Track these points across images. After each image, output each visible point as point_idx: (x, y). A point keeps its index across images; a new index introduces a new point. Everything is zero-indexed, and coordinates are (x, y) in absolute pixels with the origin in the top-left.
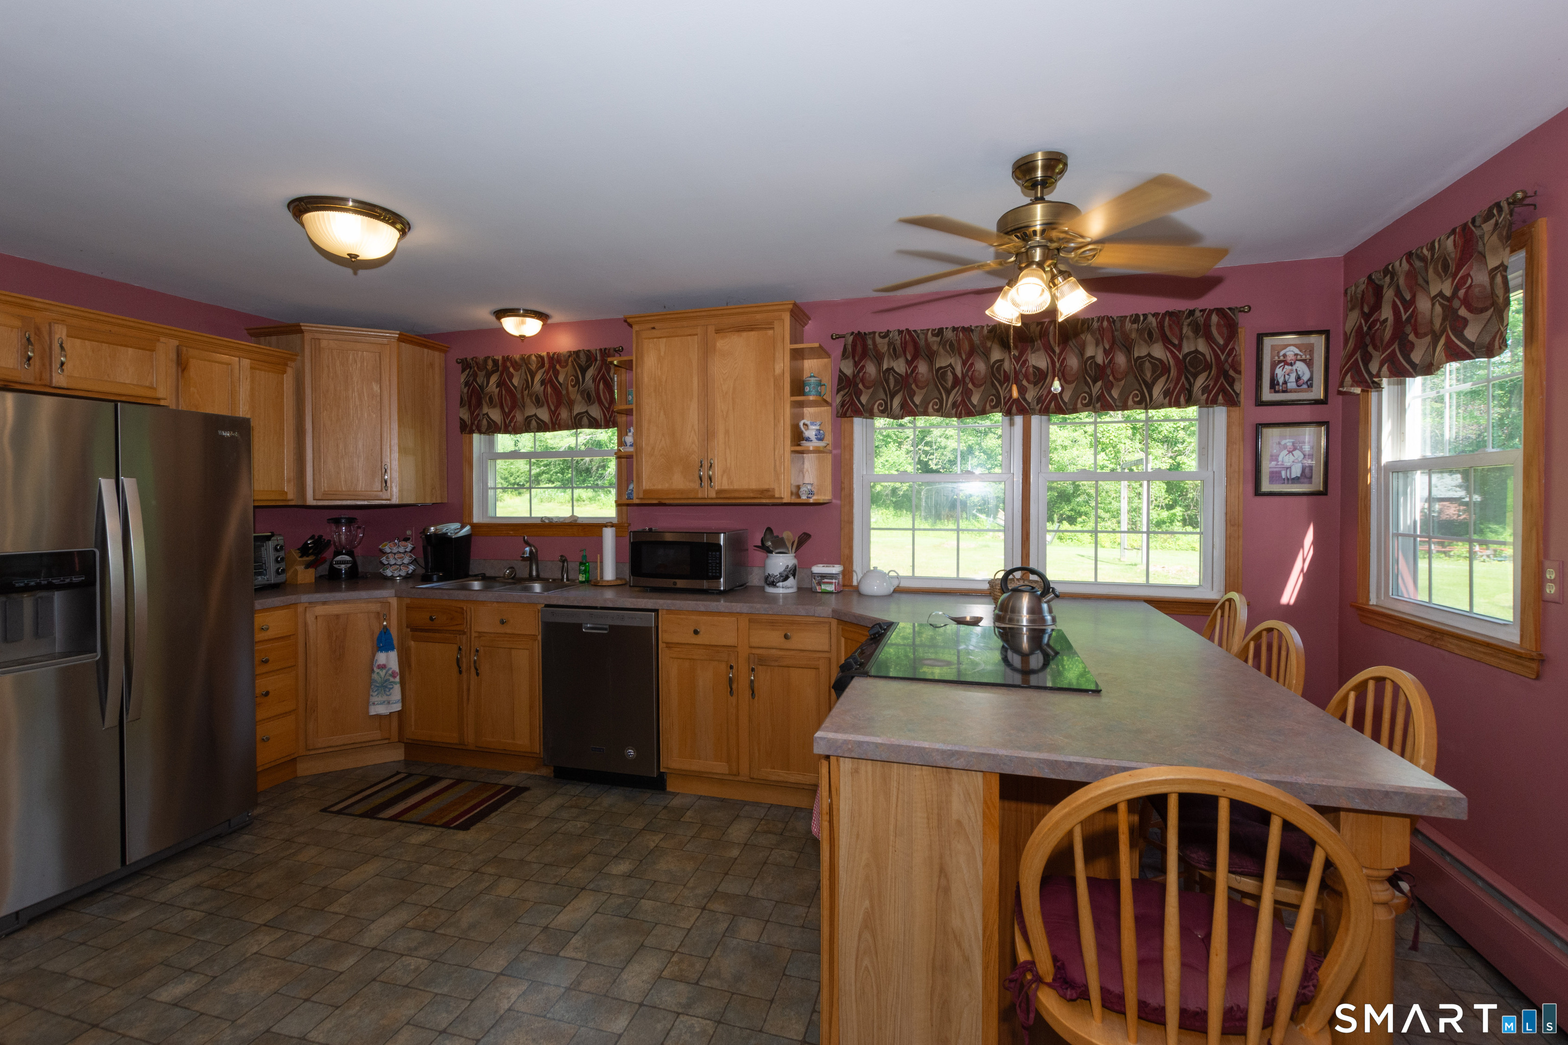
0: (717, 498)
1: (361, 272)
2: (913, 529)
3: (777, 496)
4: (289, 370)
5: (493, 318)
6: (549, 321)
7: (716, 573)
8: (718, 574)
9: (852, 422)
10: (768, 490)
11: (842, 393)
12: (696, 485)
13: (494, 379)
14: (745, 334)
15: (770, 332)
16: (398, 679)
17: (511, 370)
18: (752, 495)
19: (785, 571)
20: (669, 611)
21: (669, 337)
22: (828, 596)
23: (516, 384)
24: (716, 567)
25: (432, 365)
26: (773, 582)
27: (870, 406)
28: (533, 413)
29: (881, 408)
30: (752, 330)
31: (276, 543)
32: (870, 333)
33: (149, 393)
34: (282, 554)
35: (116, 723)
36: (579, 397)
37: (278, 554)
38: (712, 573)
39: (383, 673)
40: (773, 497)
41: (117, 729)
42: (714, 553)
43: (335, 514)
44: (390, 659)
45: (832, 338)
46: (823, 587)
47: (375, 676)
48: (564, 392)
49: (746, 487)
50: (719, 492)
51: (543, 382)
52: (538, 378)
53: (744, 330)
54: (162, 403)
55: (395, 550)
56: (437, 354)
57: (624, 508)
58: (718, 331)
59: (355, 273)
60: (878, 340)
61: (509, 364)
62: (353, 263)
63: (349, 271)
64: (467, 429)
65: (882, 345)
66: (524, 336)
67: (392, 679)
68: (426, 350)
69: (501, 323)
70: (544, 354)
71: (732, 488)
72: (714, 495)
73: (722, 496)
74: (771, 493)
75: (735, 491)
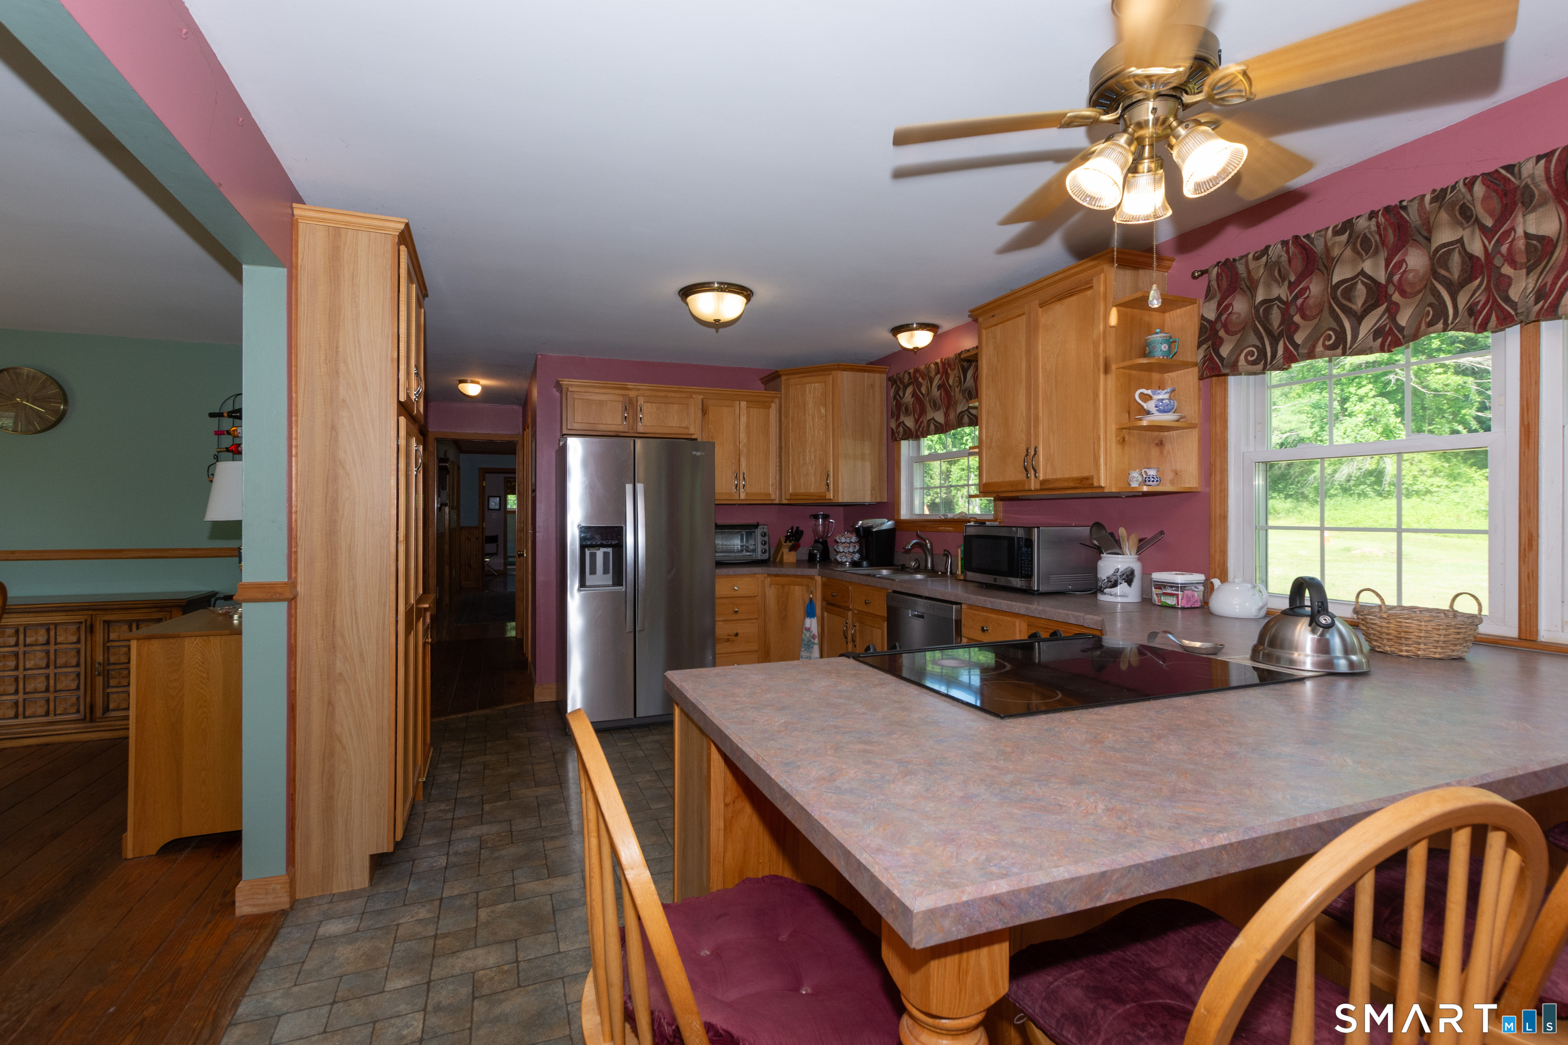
0: (1042, 490)
1: (721, 330)
2: (1322, 529)
3: (1096, 484)
4: (773, 405)
5: (890, 336)
6: (940, 331)
7: (1028, 571)
8: (1030, 573)
9: (1225, 383)
10: (1087, 478)
11: (1205, 346)
12: (1022, 476)
13: (909, 390)
15: (1089, 292)
16: (816, 641)
17: (920, 379)
18: (1072, 484)
19: (1113, 575)
20: (971, 606)
21: (1002, 322)
22: (1170, 611)
23: (924, 392)
24: (1028, 565)
25: (872, 386)
26: (1101, 587)
27: (1233, 358)
28: (931, 417)
29: (1250, 358)
31: (762, 530)
32: (1241, 258)
33: (685, 431)
34: (766, 539)
35: (632, 630)
36: (961, 397)
37: (764, 538)
38: (1025, 570)
39: (808, 634)
40: (1091, 486)
41: (633, 634)
42: (1026, 549)
43: (814, 511)
44: (812, 624)
45: (1194, 277)
46: (1163, 599)
47: (804, 636)
48: (953, 394)
49: (1067, 476)
50: (1043, 482)
51: (939, 388)
52: (935, 383)
53: (1065, 297)
54: (694, 437)
55: (843, 540)
56: (877, 375)
57: (1001, 503)
58: (1042, 305)
59: (717, 332)
60: (1252, 265)
61: (918, 375)
62: (717, 325)
63: (713, 330)
64: (895, 436)
65: (1258, 269)
66: (917, 348)
67: (812, 640)
68: (866, 374)
69: (897, 339)
70: (939, 361)
71: (1054, 477)
72: (1038, 487)
73: (1045, 487)
74: (1090, 481)
75: (1057, 480)
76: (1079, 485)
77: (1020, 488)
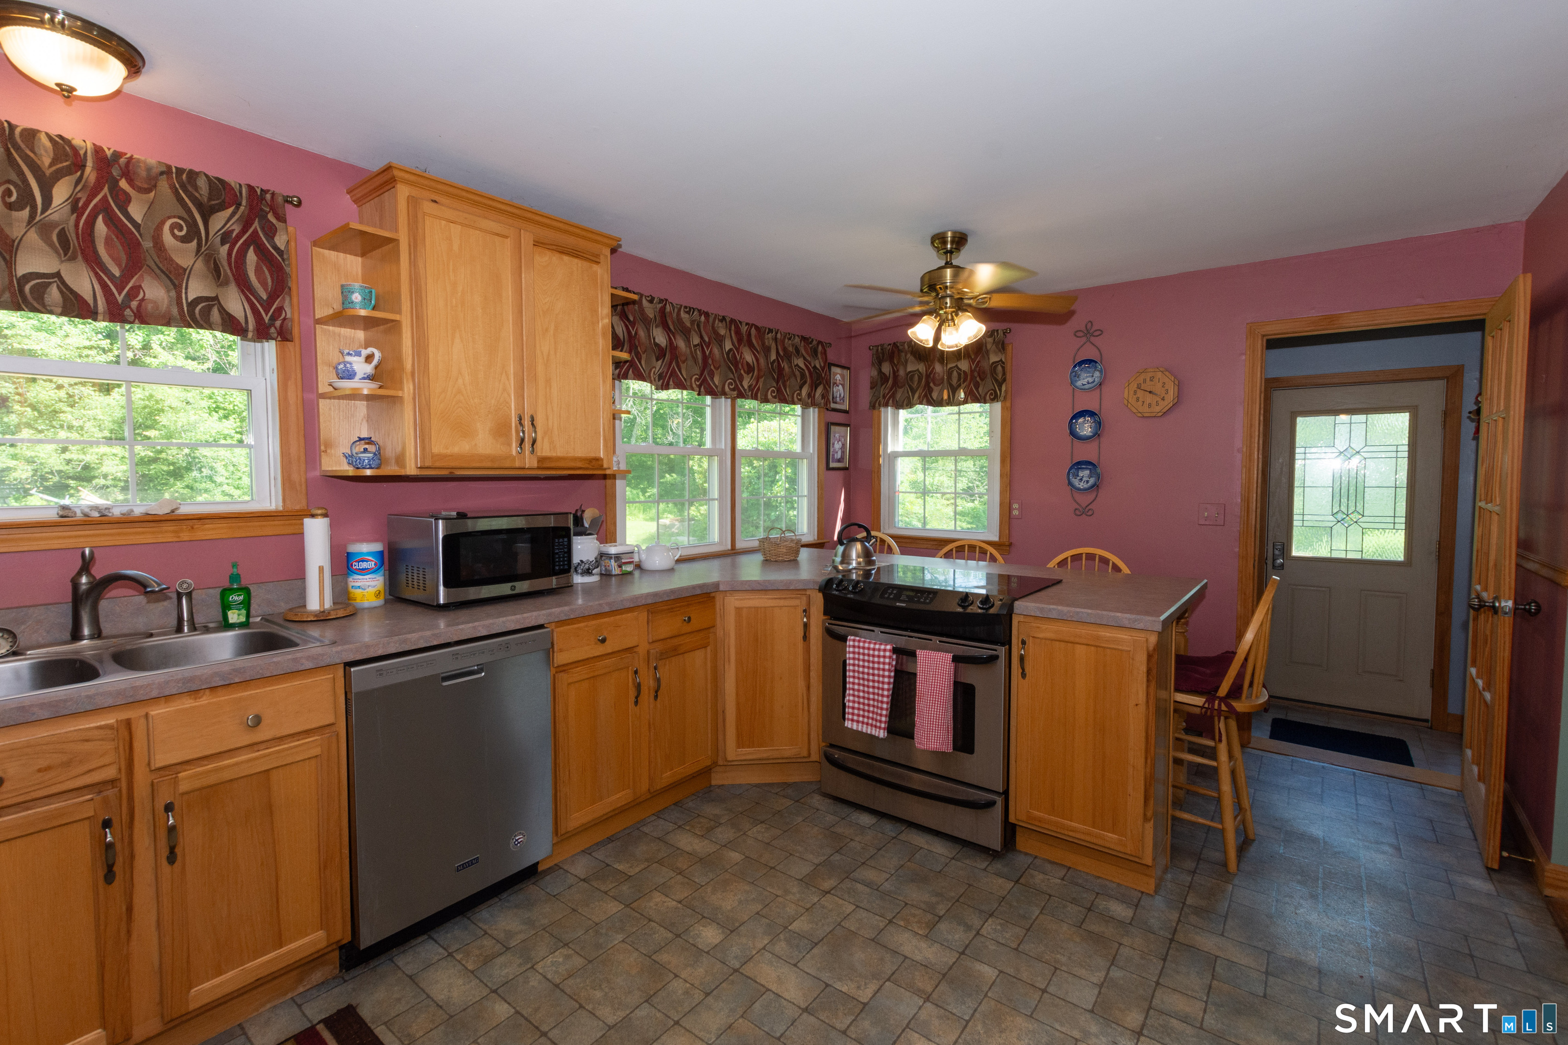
0: (538, 468)
8: (566, 567)
10: (596, 459)
12: (514, 449)
14: (566, 258)
15: (595, 267)
18: (577, 464)
24: (564, 557)
30: (577, 256)
36: (201, 266)
38: (559, 566)
42: (561, 540)
46: (624, 568)
49: (571, 454)
50: (541, 460)
52: (61, 193)
53: (568, 254)
60: (645, 303)
71: (554, 455)
72: (535, 465)
73: (545, 465)
74: (600, 463)
75: (559, 459)
76: (587, 466)
77: (507, 464)
